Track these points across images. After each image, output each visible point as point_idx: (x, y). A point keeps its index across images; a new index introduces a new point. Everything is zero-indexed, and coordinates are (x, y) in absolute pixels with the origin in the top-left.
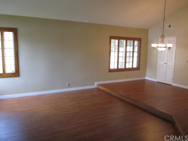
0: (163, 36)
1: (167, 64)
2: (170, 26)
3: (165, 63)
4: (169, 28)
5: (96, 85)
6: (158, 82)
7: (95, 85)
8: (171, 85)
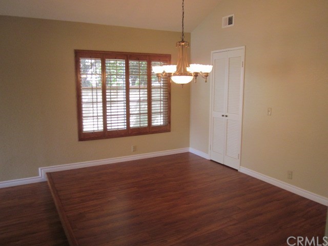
0: (183, 41)
1: (226, 116)
2: (230, 21)
3: (223, 116)
4: (230, 25)
5: (41, 176)
6: (211, 160)
7: (38, 175)
8: (237, 170)
